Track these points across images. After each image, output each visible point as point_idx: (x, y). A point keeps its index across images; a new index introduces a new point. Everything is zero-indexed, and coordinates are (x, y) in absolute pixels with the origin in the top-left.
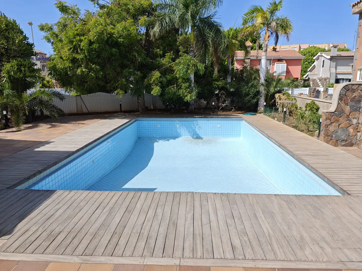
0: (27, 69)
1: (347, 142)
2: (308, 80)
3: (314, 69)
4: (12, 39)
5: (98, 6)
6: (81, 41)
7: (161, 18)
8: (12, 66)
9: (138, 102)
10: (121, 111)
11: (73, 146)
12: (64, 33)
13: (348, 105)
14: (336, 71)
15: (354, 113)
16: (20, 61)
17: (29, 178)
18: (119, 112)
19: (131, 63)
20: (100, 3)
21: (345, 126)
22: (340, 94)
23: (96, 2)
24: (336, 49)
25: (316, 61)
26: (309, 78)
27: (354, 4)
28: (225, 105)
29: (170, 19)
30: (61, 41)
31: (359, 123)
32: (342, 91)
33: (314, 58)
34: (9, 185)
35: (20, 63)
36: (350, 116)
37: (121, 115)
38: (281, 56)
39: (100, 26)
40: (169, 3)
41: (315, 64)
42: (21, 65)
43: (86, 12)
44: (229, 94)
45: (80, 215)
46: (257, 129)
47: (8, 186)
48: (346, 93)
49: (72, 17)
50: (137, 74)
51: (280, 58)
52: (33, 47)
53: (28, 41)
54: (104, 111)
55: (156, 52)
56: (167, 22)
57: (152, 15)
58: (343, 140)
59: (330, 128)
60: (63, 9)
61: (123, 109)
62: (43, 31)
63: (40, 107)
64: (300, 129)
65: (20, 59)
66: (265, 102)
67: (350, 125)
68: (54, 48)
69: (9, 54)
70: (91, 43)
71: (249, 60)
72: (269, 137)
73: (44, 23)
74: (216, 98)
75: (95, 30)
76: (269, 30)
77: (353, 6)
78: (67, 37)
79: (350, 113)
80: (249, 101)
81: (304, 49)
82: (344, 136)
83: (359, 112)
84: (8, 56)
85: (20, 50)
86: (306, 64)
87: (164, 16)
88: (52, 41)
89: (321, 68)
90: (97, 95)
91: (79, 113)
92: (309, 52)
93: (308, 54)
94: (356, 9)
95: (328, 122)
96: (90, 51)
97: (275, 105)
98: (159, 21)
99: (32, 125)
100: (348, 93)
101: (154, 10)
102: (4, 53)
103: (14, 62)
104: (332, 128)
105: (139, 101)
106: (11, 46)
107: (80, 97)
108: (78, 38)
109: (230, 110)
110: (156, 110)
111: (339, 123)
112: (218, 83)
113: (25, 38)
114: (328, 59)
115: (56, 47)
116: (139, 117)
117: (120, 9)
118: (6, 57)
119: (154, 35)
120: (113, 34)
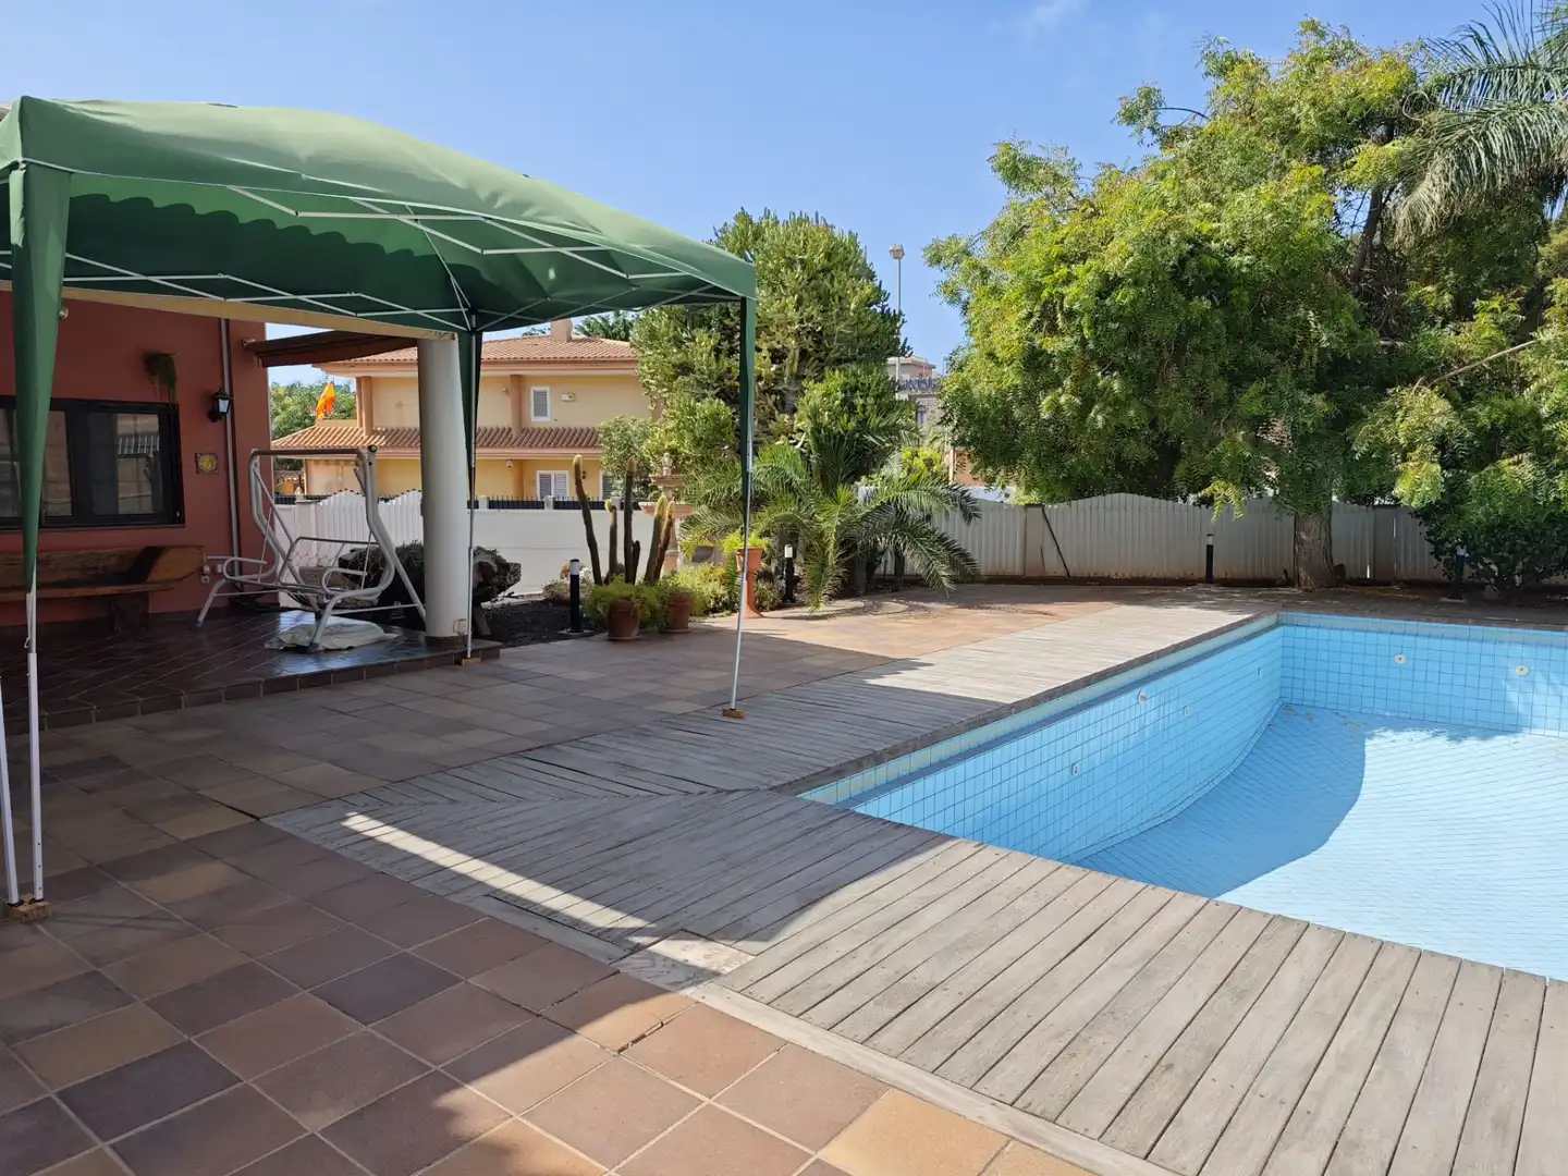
0: (870, 401)
4: (840, 298)
5: (1156, 137)
6: (1070, 280)
7: (1461, 132)
8: (827, 394)
9: (1297, 540)
10: (1209, 579)
11: (999, 687)
12: (1012, 260)
16: (854, 374)
17: (839, 773)
18: (1200, 581)
19: (1282, 359)
20: (1163, 124)
23: (1148, 124)
29: (1514, 132)
30: (996, 291)
34: (777, 779)
35: (852, 381)
37: (1207, 593)
39: (1157, 212)
40: (1514, 57)
42: (854, 389)
43: (1103, 171)
45: (1017, 942)
47: (775, 784)
49: (1048, 197)
50: (1310, 408)
52: (899, 324)
53: (885, 303)
54: (1134, 575)
55: (1418, 301)
56: (1497, 151)
57: (1410, 128)
60: (1017, 171)
61: (1218, 572)
62: (937, 266)
63: (896, 537)
65: (854, 367)
68: (970, 322)
69: (824, 353)
70: (1109, 284)
73: (943, 237)
75: (1131, 233)
78: (1021, 273)
84: (821, 361)
85: (859, 337)
87: (1476, 121)
88: (964, 296)
90: (1108, 505)
91: (1029, 575)
96: (1101, 316)
98: (1445, 149)
101: (1418, 104)
102: (810, 350)
103: (836, 379)
105: (1304, 537)
106: (833, 322)
107: (1040, 509)
108: (1062, 271)
110: (1387, 584)
113: (879, 295)
115: (976, 316)
116: (1294, 610)
117: (1253, 129)
118: (814, 365)
119: (1415, 222)
120: (1208, 239)
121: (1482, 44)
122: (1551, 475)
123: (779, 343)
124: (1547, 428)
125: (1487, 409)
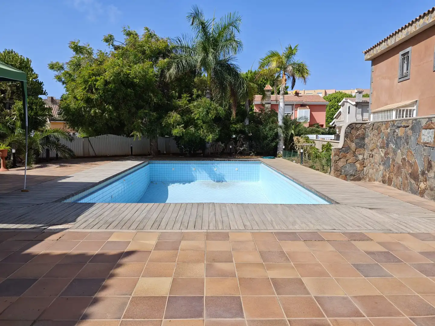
0: (38, 107)
1: (356, 176)
2: (334, 127)
3: (340, 116)
5: (113, 47)
6: (96, 81)
7: (178, 60)
10: (132, 155)
12: (78, 72)
13: (353, 142)
14: (362, 118)
15: (359, 149)
18: (130, 155)
19: (146, 104)
20: (115, 44)
21: (353, 162)
22: (345, 132)
23: (111, 43)
24: (361, 95)
25: (341, 107)
26: (335, 125)
27: (366, 51)
28: (243, 148)
29: (187, 62)
30: (74, 80)
31: (365, 158)
32: (347, 129)
33: (340, 104)
35: (31, 101)
36: (356, 153)
37: (132, 158)
38: (304, 101)
39: (118, 67)
40: (186, 45)
41: (340, 110)
42: (32, 104)
43: (99, 52)
44: (248, 139)
46: (274, 169)
48: (350, 131)
50: (153, 115)
51: (303, 103)
52: (42, 85)
53: (37, 79)
55: (172, 94)
56: (184, 65)
57: (168, 56)
58: (352, 175)
59: (339, 164)
60: (78, 49)
62: (52, 70)
64: (316, 168)
65: (31, 97)
66: (284, 145)
67: (357, 160)
68: (66, 87)
69: (20, 92)
70: (106, 83)
71: (270, 105)
72: (284, 175)
73: (54, 62)
74: (234, 141)
75: (112, 71)
76: (286, 74)
77: (365, 53)
78: (82, 77)
79: (356, 150)
80: (268, 145)
81: (329, 94)
82: (352, 171)
83: (364, 148)
84: (19, 94)
85: (32, 88)
86: (333, 111)
87: (180, 58)
88: (63, 80)
89: (347, 115)
91: (85, 156)
92: (334, 98)
93: (333, 100)
94: (368, 56)
95: (337, 158)
96: (105, 91)
97: (294, 149)
98: (175, 63)
99: (40, 165)
100: (353, 131)
101: (170, 51)
104: (341, 164)
105: (152, 144)
107: (88, 139)
108: (94, 78)
109: (249, 155)
110: (169, 154)
111: (347, 159)
112: (235, 126)
114: (354, 105)
115: (69, 86)
116: (152, 160)
117: (136, 50)
118: (16, 95)
119: (170, 77)
120: (129, 75)
121: (180, 41)
122: (197, 130)
123: (3, 88)
124: (196, 121)
125: (186, 117)
